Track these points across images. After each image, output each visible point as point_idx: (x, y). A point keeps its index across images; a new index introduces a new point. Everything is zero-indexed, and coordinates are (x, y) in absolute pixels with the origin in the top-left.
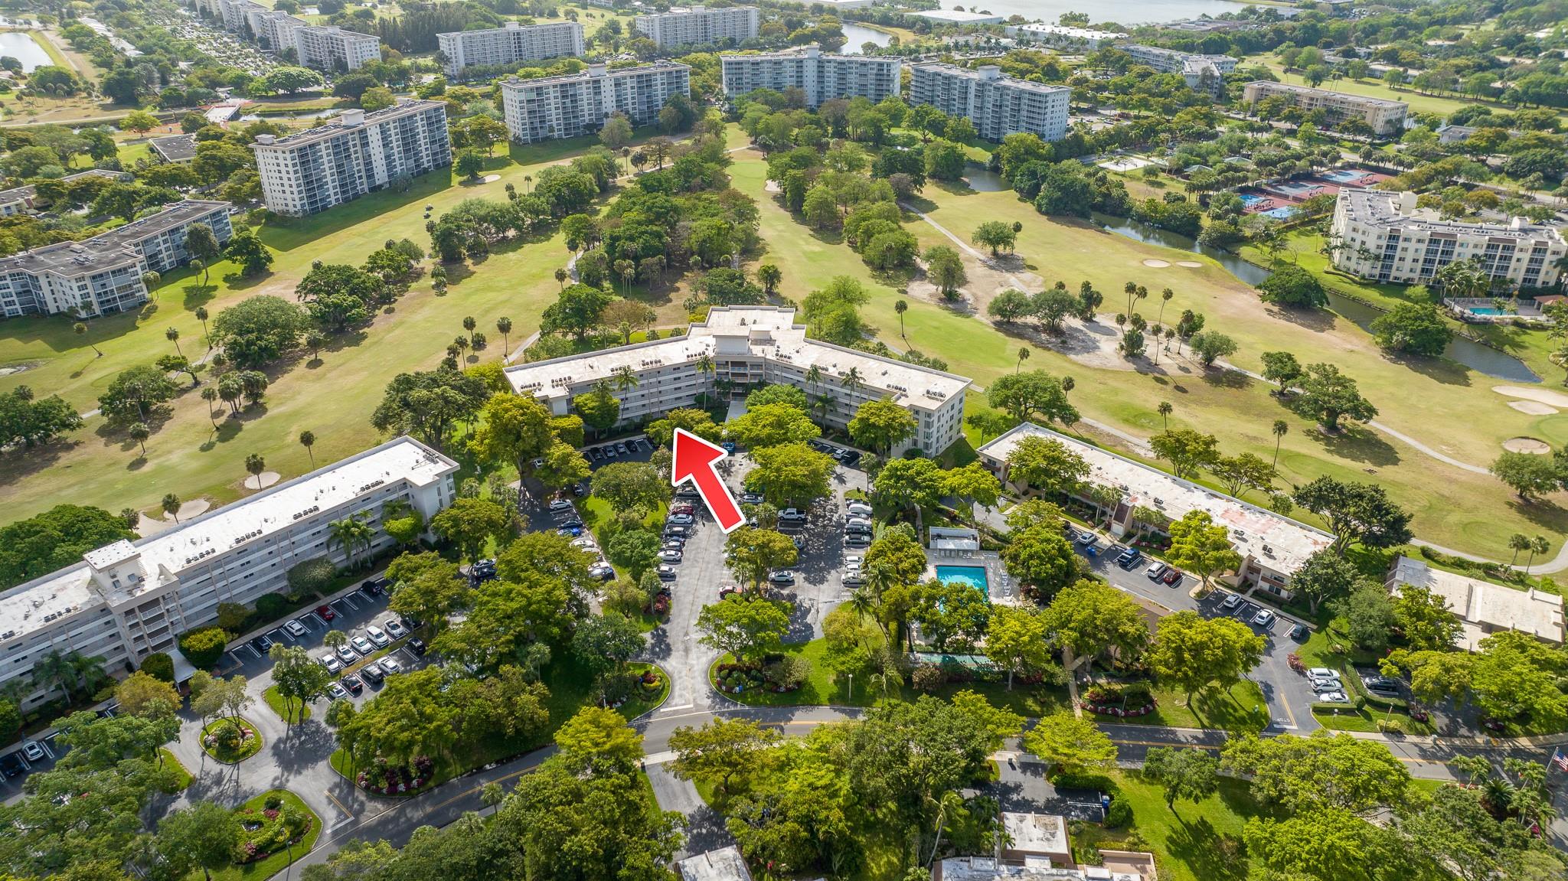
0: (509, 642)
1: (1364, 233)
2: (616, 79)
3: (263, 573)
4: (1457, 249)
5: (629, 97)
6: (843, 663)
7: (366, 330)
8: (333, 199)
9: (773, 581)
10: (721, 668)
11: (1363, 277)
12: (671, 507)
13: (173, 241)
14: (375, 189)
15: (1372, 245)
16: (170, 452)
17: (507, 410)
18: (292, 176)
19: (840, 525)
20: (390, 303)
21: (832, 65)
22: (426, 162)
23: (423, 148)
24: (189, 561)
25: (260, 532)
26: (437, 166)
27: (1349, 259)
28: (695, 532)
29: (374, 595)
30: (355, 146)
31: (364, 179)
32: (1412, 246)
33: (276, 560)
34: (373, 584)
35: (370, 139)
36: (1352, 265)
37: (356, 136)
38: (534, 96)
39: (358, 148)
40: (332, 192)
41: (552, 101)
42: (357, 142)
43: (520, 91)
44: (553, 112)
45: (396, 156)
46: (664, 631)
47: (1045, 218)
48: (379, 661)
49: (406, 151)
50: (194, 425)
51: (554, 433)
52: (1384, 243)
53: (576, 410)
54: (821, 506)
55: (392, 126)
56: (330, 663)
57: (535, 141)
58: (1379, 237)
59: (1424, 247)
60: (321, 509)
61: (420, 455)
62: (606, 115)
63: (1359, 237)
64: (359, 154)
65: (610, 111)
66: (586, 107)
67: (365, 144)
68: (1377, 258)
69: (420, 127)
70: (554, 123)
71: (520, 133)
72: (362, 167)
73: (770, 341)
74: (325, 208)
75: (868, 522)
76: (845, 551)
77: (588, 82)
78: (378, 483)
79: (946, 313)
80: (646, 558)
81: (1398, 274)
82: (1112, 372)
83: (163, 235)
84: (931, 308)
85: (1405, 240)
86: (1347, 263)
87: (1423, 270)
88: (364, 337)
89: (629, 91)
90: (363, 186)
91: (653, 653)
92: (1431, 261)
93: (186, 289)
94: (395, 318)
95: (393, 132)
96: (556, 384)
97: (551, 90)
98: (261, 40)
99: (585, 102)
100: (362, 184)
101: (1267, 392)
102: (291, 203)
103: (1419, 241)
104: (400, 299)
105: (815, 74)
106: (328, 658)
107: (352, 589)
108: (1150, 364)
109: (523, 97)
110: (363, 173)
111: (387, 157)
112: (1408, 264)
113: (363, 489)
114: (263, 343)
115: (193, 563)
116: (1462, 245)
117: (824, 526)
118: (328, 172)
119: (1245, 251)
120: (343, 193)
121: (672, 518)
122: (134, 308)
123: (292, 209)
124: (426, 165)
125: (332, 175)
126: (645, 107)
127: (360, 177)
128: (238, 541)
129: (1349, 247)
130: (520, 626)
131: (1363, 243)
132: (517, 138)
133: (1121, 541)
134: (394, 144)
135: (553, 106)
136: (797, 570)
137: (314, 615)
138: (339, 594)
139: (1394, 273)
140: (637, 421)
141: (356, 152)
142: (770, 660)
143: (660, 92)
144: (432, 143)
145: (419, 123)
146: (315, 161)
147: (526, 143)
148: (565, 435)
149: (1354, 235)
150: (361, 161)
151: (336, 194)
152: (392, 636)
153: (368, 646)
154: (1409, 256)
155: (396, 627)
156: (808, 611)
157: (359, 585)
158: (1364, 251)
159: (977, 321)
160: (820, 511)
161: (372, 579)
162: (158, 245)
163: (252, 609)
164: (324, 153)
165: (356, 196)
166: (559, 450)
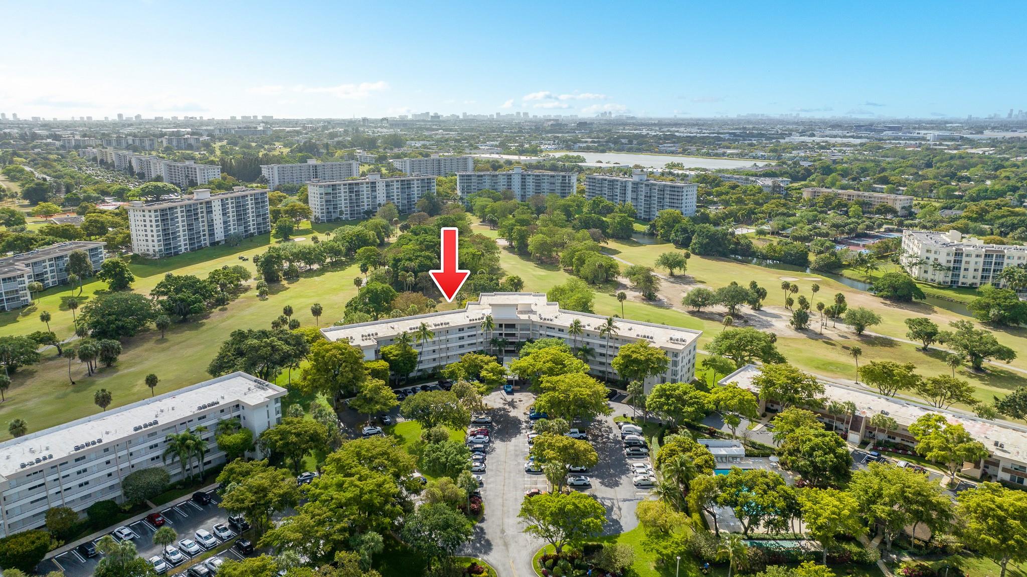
0: (343, 530)
1: (936, 252)
2: (387, 182)
3: (98, 481)
4: (1006, 261)
5: (395, 194)
6: (665, 548)
7: (204, 321)
8: (183, 248)
9: (572, 485)
10: (545, 559)
11: (939, 283)
12: (469, 431)
13: (58, 265)
14: (214, 244)
15: (943, 260)
16: (27, 400)
17: (327, 351)
18: (154, 228)
19: (616, 442)
20: (224, 304)
21: (531, 177)
22: (252, 229)
23: (251, 219)
24: (23, 466)
25: (100, 441)
26: (260, 233)
27: (926, 272)
28: (493, 450)
29: (204, 504)
30: (202, 212)
31: (207, 237)
32: (973, 260)
33: (113, 469)
34: (204, 494)
35: (213, 209)
36: (929, 276)
37: (204, 206)
38: (330, 190)
39: (205, 214)
40: (183, 243)
41: (343, 195)
42: (204, 210)
43: (321, 187)
44: (343, 202)
45: (231, 223)
46: (482, 529)
47: (698, 257)
48: (207, 561)
49: (239, 220)
50: (53, 382)
51: (366, 372)
52: (952, 258)
53: (384, 357)
54: (597, 428)
55: (230, 201)
56: (158, 563)
57: (329, 221)
58: (948, 254)
59: (981, 260)
60: (160, 424)
61: (252, 385)
62: (380, 205)
63: (932, 256)
64: (205, 219)
65: (382, 203)
66: (365, 200)
67: (210, 212)
68: (949, 269)
69: (250, 204)
70: (343, 209)
71: (319, 215)
72: (206, 228)
73: (532, 312)
74: (176, 254)
75: (642, 438)
76: (629, 461)
77: (367, 183)
78: (213, 404)
79: (650, 307)
80: (459, 463)
81: (964, 280)
82: (790, 339)
83: (50, 260)
84: (638, 304)
85: (967, 255)
86: (925, 275)
87: (982, 277)
88: (203, 325)
89: (395, 190)
90: (206, 241)
91: (475, 548)
92: (988, 270)
93: (63, 298)
94: (226, 314)
95: (230, 206)
96: (364, 337)
97: (342, 187)
98: (139, 174)
99: (365, 196)
100: (205, 240)
101: (914, 350)
102: (151, 249)
103: (977, 256)
104: (231, 303)
105: (520, 184)
106: (156, 559)
107: (182, 500)
108: (816, 334)
109: (323, 191)
110: (207, 232)
111: (225, 222)
112: (971, 273)
113: (200, 408)
114: (120, 323)
115: (28, 467)
116: (1009, 258)
117: (604, 443)
118: (181, 229)
119: (847, 272)
120: (191, 244)
121: (471, 438)
122: (18, 308)
123: (151, 252)
124: (252, 231)
125: (184, 231)
126: (406, 202)
127: (204, 235)
128: (77, 448)
129: (926, 263)
130: (354, 513)
131: (936, 259)
132: (317, 218)
133: (859, 447)
134: (231, 214)
135: (343, 198)
136: (591, 477)
137: (145, 523)
138: (171, 504)
139: (961, 280)
140: (430, 372)
141: (203, 217)
142: (589, 551)
143: (416, 192)
144: (258, 216)
145: (249, 202)
146: (172, 219)
147: (323, 222)
148: (376, 374)
149: (928, 255)
150: (206, 223)
151: (186, 245)
152: (221, 538)
153: (196, 547)
154: (972, 267)
155: (225, 529)
156: (611, 509)
157: (190, 496)
158: (937, 266)
159: (674, 311)
160: (596, 432)
161: (202, 490)
162: (45, 267)
163: (84, 517)
164: (179, 214)
165: (200, 248)
166: (370, 383)
